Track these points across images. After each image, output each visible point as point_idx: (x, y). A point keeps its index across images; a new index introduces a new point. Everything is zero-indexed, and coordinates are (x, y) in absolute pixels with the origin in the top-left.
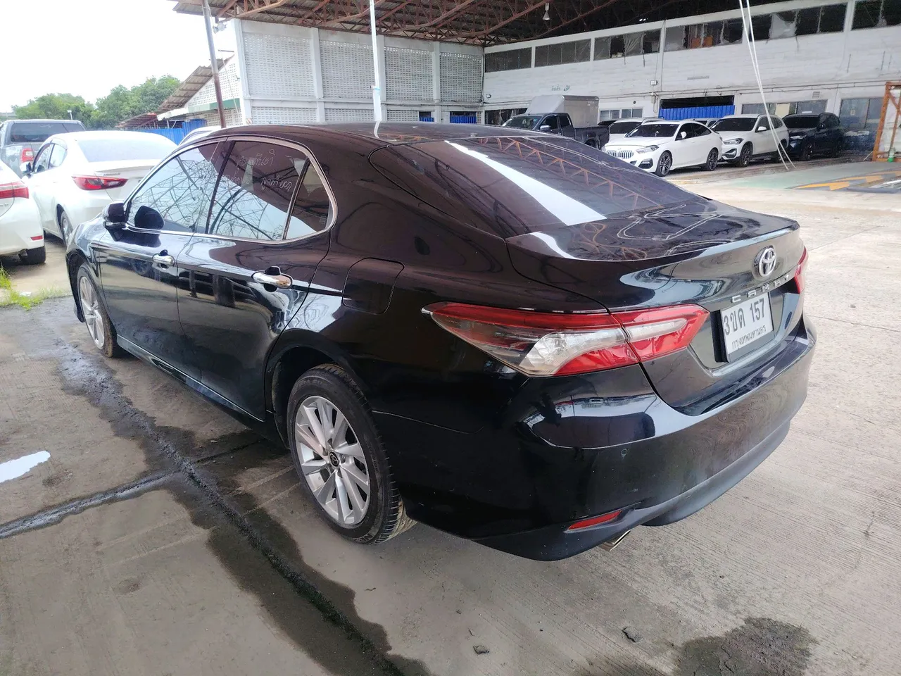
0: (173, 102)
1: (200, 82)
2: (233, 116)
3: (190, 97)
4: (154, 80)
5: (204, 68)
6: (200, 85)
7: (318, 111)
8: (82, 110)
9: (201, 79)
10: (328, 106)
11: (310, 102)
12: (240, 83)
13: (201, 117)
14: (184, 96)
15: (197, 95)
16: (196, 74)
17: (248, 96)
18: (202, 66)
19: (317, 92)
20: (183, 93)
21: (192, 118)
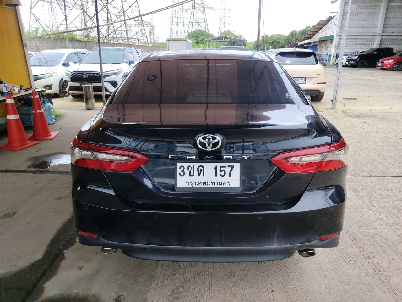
0: (306, 37)
1: (320, 27)
2: (329, 44)
3: (314, 35)
4: (309, 27)
5: (322, 21)
6: (320, 29)
7: (376, 41)
8: (277, 41)
9: (320, 26)
10: (383, 37)
11: (373, 36)
12: (336, 28)
13: (317, 44)
14: (312, 34)
15: (318, 34)
16: (318, 24)
17: (339, 34)
18: (322, 20)
19: (379, 30)
20: (311, 33)
21: (313, 44)
